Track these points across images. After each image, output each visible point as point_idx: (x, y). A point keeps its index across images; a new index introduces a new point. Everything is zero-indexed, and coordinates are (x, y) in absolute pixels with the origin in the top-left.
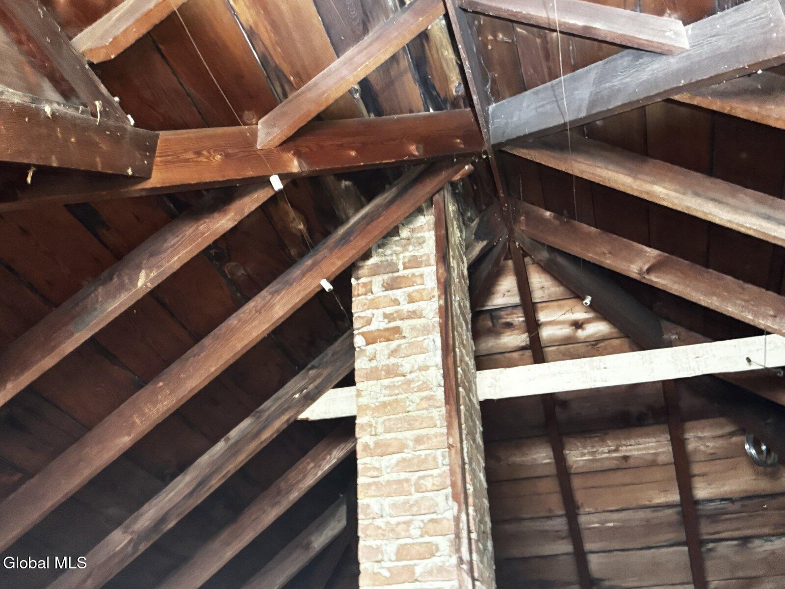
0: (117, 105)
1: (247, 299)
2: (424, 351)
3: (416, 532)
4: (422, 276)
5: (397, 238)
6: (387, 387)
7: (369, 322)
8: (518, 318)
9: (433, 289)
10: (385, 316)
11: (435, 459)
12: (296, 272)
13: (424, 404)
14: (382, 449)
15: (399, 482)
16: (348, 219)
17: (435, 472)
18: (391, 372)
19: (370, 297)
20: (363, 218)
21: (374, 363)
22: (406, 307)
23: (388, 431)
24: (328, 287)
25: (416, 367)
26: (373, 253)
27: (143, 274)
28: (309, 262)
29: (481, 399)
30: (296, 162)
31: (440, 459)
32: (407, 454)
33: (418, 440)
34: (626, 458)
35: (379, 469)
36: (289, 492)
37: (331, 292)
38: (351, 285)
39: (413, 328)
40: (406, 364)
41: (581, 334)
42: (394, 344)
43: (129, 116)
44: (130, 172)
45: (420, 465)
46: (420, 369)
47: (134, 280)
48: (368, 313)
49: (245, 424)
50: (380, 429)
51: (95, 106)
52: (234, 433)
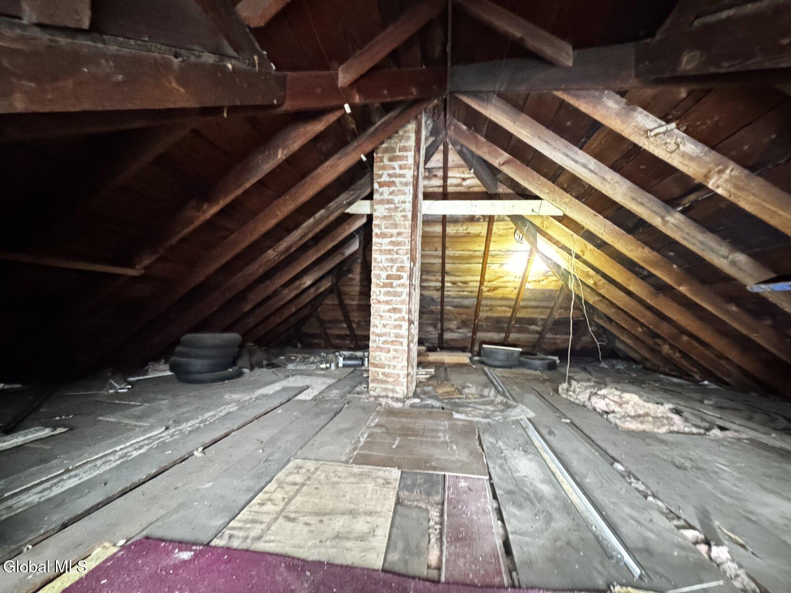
0: (266, 57)
1: (326, 160)
2: (405, 194)
3: (394, 270)
4: (407, 157)
5: (397, 135)
6: (387, 209)
7: (381, 176)
8: (440, 173)
9: (411, 165)
10: (389, 175)
11: (405, 242)
12: (350, 148)
13: (403, 219)
14: (383, 235)
15: (389, 250)
16: (376, 123)
17: (404, 248)
18: (390, 202)
19: (382, 164)
20: (382, 123)
21: (382, 197)
22: (398, 171)
23: (386, 228)
24: (364, 159)
25: (400, 201)
26: (386, 142)
27: (280, 152)
28: (356, 144)
29: (423, 213)
30: (357, 97)
31: (407, 242)
32: (393, 239)
33: (399, 234)
34: (469, 233)
35: (382, 244)
36: (338, 236)
37: (365, 162)
38: (373, 157)
39: (401, 183)
40: (397, 199)
41: (465, 183)
42: (392, 189)
43: (272, 65)
44: (275, 102)
45: (399, 244)
46: (402, 202)
47: (276, 154)
48: (381, 172)
49: (322, 212)
50: (383, 227)
51: (254, 59)
52: (318, 215)
